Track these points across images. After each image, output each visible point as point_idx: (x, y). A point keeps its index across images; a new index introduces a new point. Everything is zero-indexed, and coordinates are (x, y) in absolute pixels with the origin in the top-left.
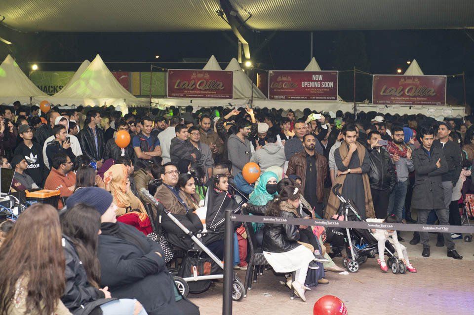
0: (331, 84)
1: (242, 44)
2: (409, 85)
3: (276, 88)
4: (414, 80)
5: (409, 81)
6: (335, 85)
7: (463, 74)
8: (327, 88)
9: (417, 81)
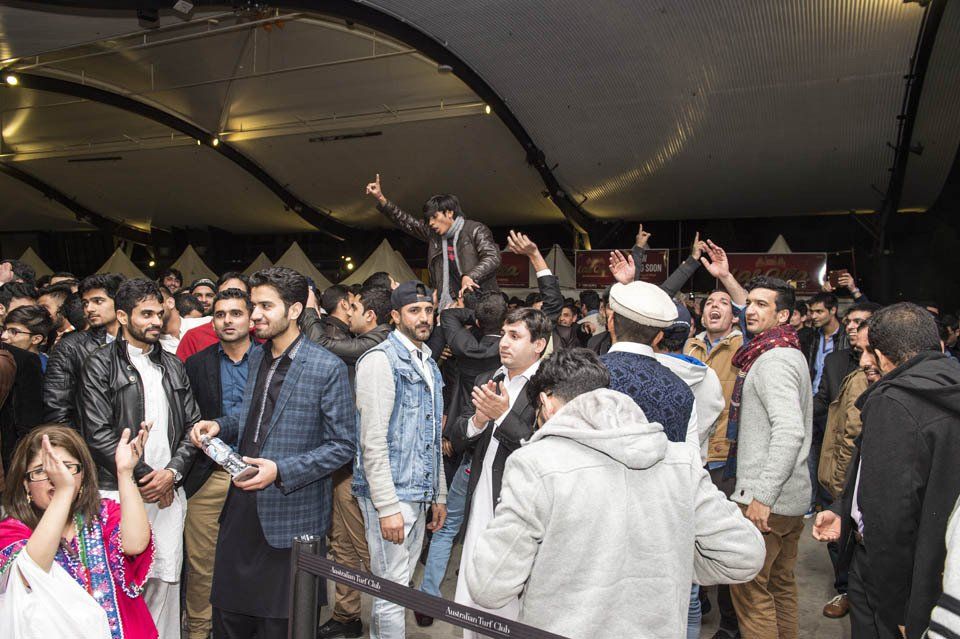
0: (659, 268)
1: (581, 235)
2: (769, 267)
3: (585, 274)
4: (777, 260)
5: (771, 262)
6: (664, 268)
7: (853, 250)
8: (653, 272)
9: (782, 262)
